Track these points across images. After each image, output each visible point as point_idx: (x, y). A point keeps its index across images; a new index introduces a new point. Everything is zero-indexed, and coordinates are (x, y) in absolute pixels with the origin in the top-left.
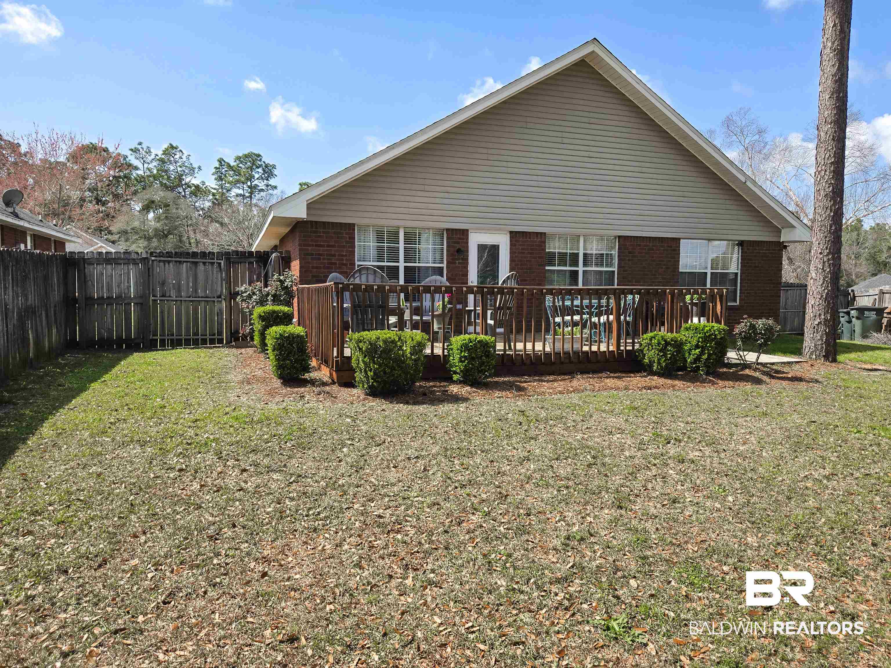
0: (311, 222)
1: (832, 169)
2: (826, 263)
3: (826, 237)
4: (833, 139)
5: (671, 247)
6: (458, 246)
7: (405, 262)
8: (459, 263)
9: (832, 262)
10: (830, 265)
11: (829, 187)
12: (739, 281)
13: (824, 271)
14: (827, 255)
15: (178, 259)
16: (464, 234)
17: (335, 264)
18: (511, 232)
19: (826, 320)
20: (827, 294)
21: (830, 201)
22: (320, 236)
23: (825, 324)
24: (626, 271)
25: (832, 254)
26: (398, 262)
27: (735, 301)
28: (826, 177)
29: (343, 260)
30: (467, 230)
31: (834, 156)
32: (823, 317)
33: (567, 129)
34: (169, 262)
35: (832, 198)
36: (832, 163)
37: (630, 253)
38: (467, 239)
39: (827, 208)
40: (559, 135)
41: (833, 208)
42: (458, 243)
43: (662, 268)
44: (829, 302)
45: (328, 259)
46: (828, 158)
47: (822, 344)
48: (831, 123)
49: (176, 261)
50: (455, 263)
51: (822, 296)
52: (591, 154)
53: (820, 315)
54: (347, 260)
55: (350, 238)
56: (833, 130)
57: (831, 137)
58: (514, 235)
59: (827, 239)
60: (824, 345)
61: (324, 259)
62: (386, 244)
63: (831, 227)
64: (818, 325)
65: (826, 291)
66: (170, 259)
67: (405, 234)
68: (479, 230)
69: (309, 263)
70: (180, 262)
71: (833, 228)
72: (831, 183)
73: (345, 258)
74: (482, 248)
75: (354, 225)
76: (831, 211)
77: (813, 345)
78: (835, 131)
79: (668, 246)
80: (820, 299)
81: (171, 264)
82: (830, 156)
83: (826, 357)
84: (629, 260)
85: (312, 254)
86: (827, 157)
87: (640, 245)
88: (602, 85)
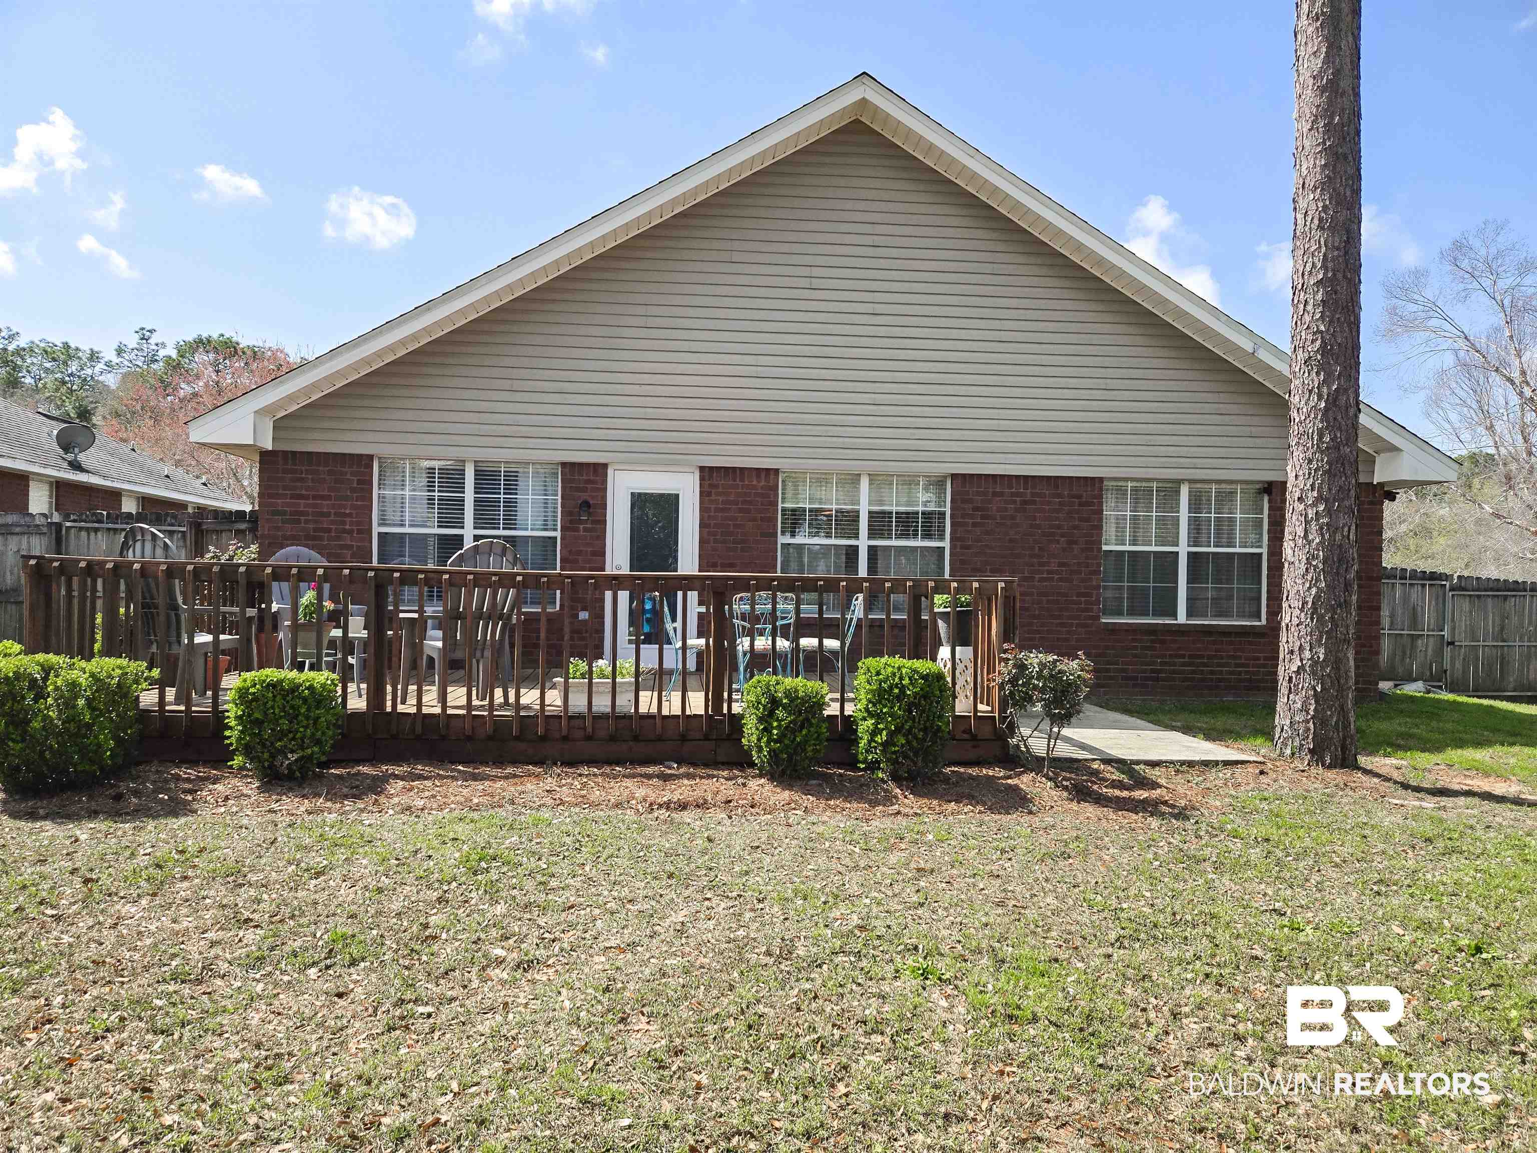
0: (285, 453)
1: (1319, 297)
2: (1314, 523)
3: (1310, 461)
4: (1321, 227)
5: (1079, 497)
6: (585, 496)
7: (475, 528)
8: (585, 530)
9: (1326, 520)
10: (1321, 528)
11: (1313, 342)
12: (1265, 572)
13: (1310, 543)
14: (1314, 505)
15: (111, 526)
16: (600, 470)
17: (329, 530)
18: (702, 469)
19: (1315, 662)
20: (1317, 597)
21: (1318, 374)
22: (302, 480)
23: (1313, 673)
24: (968, 547)
25: (1327, 501)
26: (463, 527)
27: (1259, 618)
28: (1307, 318)
29: (344, 523)
30: (605, 466)
31: (1324, 266)
32: (1307, 654)
33: (820, 261)
34: (96, 530)
35: (1321, 368)
36: (1319, 283)
37: (976, 509)
38: (605, 482)
39: (1310, 392)
40: (806, 271)
41: (1325, 390)
42: (584, 490)
43: (1058, 542)
44: (1321, 618)
45: (316, 522)
46: (1310, 273)
47: (1307, 721)
48: (1316, 188)
49: (109, 529)
50: (577, 530)
51: (1305, 603)
52: (880, 308)
53: (1301, 648)
54: (351, 524)
55: (359, 482)
56: (1320, 204)
57: (1316, 222)
58: (707, 474)
59: (1314, 465)
60: (1311, 725)
61: (307, 522)
62: (436, 494)
63: (1321, 436)
64: (1298, 672)
65: (1314, 591)
66: (96, 525)
67: (478, 473)
68: (633, 465)
69: (278, 528)
70: (115, 530)
71: (1327, 439)
72: (1319, 331)
73: (348, 520)
74: (639, 501)
75: (370, 457)
76: (1320, 397)
77: (1288, 722)
78: (1325, 208)
79: (1074, 497)
80: (1302, 610)
81: (99, 534)
82: (1314, 265)
83: (1316, 754)
84: (974, 525)
85: (284, 513)
86: (1308, 269)
87: (1002, 494)
88: (905, 169)
